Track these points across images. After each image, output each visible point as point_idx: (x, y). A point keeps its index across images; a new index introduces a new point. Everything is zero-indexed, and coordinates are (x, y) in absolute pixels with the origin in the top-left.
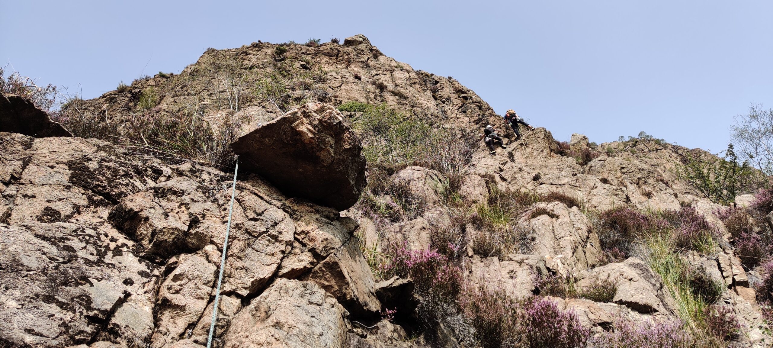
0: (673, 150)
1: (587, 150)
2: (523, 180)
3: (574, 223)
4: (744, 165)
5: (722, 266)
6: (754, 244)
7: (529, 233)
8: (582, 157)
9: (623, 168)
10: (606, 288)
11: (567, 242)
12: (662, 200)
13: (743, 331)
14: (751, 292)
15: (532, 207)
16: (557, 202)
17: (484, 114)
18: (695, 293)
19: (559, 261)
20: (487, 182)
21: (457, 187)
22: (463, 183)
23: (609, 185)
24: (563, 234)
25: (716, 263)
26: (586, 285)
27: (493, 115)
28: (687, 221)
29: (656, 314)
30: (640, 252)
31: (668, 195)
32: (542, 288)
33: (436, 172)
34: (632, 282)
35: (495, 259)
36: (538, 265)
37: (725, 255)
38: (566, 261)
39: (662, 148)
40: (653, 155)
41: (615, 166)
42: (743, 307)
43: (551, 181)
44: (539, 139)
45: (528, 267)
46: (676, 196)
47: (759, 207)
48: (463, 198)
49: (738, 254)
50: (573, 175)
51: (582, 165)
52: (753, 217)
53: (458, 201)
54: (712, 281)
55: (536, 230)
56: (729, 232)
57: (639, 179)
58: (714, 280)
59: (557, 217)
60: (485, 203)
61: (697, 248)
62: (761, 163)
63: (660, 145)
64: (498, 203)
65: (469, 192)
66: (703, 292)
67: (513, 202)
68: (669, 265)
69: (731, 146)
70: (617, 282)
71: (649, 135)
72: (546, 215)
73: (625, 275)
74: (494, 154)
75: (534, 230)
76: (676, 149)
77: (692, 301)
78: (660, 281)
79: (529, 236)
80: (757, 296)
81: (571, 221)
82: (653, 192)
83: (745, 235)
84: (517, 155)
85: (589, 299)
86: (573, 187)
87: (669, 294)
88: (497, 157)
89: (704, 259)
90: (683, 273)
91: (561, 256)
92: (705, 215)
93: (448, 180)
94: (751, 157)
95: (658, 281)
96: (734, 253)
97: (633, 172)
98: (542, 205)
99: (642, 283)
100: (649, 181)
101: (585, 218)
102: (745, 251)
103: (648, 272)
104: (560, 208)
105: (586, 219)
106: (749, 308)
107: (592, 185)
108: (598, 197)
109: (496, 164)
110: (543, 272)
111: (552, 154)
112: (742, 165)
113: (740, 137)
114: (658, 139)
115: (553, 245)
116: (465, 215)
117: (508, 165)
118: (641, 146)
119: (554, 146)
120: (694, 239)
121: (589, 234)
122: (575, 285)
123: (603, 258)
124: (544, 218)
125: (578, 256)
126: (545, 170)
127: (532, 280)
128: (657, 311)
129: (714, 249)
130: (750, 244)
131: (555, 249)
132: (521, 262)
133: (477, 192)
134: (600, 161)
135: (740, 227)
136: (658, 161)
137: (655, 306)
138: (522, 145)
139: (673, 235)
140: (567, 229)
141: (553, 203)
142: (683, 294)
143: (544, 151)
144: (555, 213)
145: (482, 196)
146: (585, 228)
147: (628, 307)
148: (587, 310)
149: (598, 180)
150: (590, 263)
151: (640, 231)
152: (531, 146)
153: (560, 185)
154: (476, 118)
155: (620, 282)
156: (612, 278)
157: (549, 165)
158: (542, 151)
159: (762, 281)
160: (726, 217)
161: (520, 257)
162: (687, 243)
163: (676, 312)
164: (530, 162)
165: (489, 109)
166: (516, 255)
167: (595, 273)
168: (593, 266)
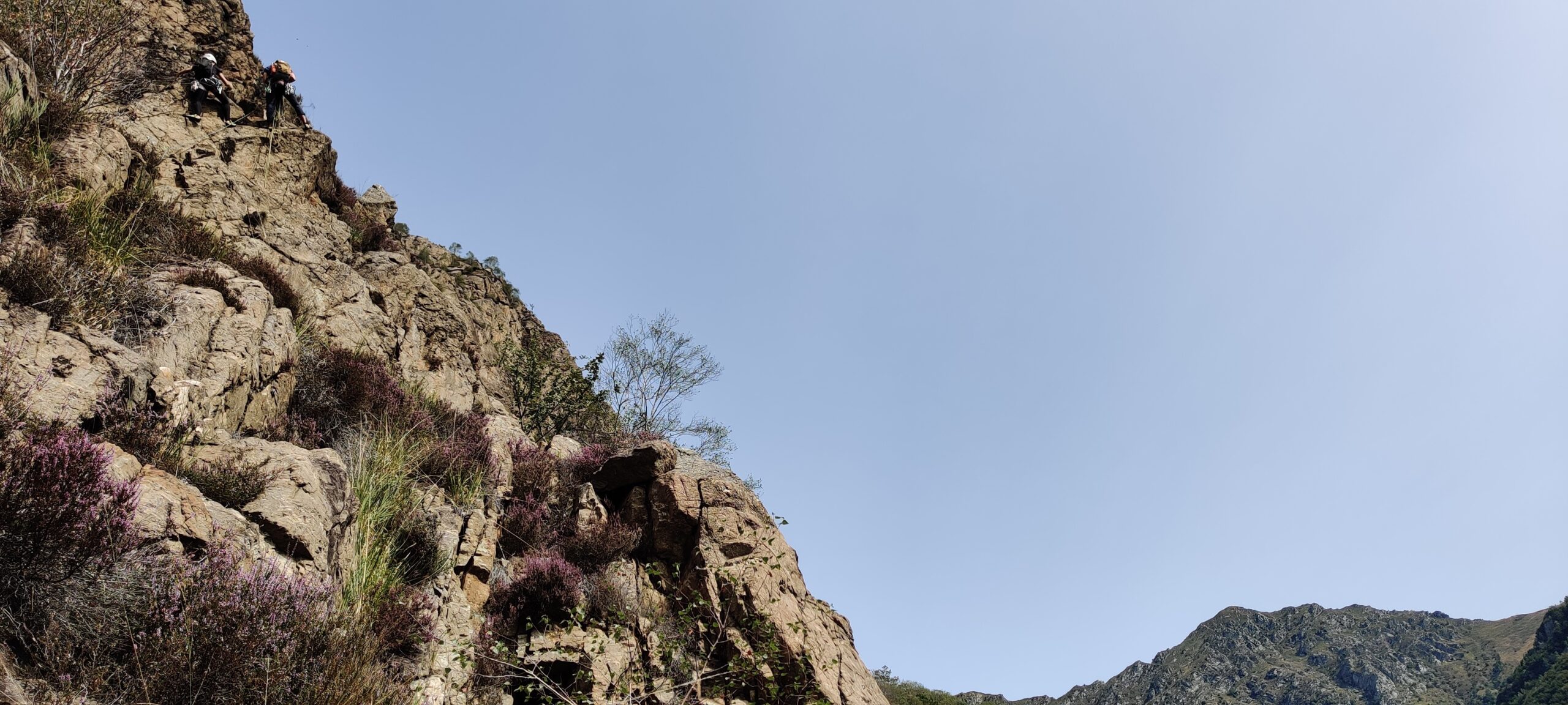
0: (522, 316)
1: (383, 227)
2: (223, 207)
3: (266, 337)
4: (600, 395)
5: (468, 531)
6: (535, 520)
7: (158, 308)
8: (366, 235)
9: (423, 296)
10: (244, 481)
11: (226, 365)
12: (450, 384)
13: (432, 648)
14: (484, 591)
15: (200, 263)
16: (257, 282)
17: (227, 35)
18: (397, 557)
19: (183, 391)
20: (135, 162)
21: (59, 130)
22: (78, 130)
23: (379, 310)
24: (228, 346)
25: (460, 522)
26: (211, 459)
27: (245, 50)
28: (462, 436)
29: (305, 562)
30: (353, 449)
31: (464, 380)
32: (110, 422)
33: (28, 70)
34: (301, 491)
35: (44, 319)
36: (133, 375)
37: (483, 517)
38: (201, 397)
39: (508, 302)
40: (487, 306)
41: (411, 285)
42: (456, 610)
43: (279, 242)
44: (306, 153)
45: (109, 368)
46: (475, 389)
47: (576, 468)
48: (56, 160)
49: (503, 525)
50: (328, 256)
51: (356, 248)
52: (559, 478)
53: (42, 159)
54: (436, 548)
55: (178, 309)
56: (513, 484)
57: (437, 328)
58: (441, 547)
59: (240, 309)
60: (103, 200)
61: (449, 487)
62: (623, 405)
63: (508, 296)
64: (132, 215)
65: (79, 156)
66: (411, 561)
67: (169, 232)
68: (386, 492)
69: (600, 358)
70: (272, 479)
71: (502, 269)
72: (217, 293)
73: (297, 473)
74: (195, 122)
75: (172, 308)
76: (526, 317)
77: (383, 566)
78: (354, 511)
79: (153, 313)
80: (488, 601)
81: (262, 331)
82: (444, 364)
83: (531, 499)
84: (243, 155)
85: (198, 486)
86: (314, 276)
87: (354, 539)
88: (197, 131)
89: (448, 508)
90: (400, 516)
91: (198, 383)
92: (495, 439)
93: (45, 103)
94: (617, 389)
95: (350, 510)
96: (498, 521)
97: (434, 311)
98: (223, 271)
99: (318, 501)
100: (450, 340)
101: (294, 339)
102: (515, 525)
103: (342, 487)
104: (256, 295)
105: (293, 341)
106: (465, 615)
107: (350, 293)
108: (348, 320)
109: (185, 143)
110: (135, 393)
111: (314, 195)
112: (597, 393)
113: (621, 350)
114: (511, 286)
115: (194, 355)
116: (37, 197)
117: (209, 160)
118: (478, 280)
119: (326, 184)
120: (455, 469)
121: (281, 370)
122: (186, 449)
123: (277, 427)
124: (211, 297)
125: (231, 399)
126: (280, 215)
127: (99, 397)
128: (312, 559)
129: (473, 499)
130: (530, 517)
131: (194, 364)
132: (97, 353)
133: (99, 168)
134: (393, 260)
135: (533, 484)
136: (487, 321)
137: (312, 550)
138: (265, 141)
139: (428, 447)
140: (244, 340)
141: (249, 281)
142: (377, 549)
143: (302, 181)
144: (241, 300)
145: (105, 184)
146: (280, 356)
147: (262, 530)
148: (177, 503)
149: (367, 291)
150: (247, 423)
151: (378, 414)
152: (281, 155)
153: (292, 259)
154: (203, 30)
155: (278, 481)
156: (269, 468)
157: (294, 210)
158: (298, 179)
159: (511, 582)
160: (523, 459)
161: (105, 341)
162: (440, 471)
163: (345, 575)
164: (261, 183)
165: (245, 32)
166: (97, 333)
167: (243, 446)
168: (250, 433)
